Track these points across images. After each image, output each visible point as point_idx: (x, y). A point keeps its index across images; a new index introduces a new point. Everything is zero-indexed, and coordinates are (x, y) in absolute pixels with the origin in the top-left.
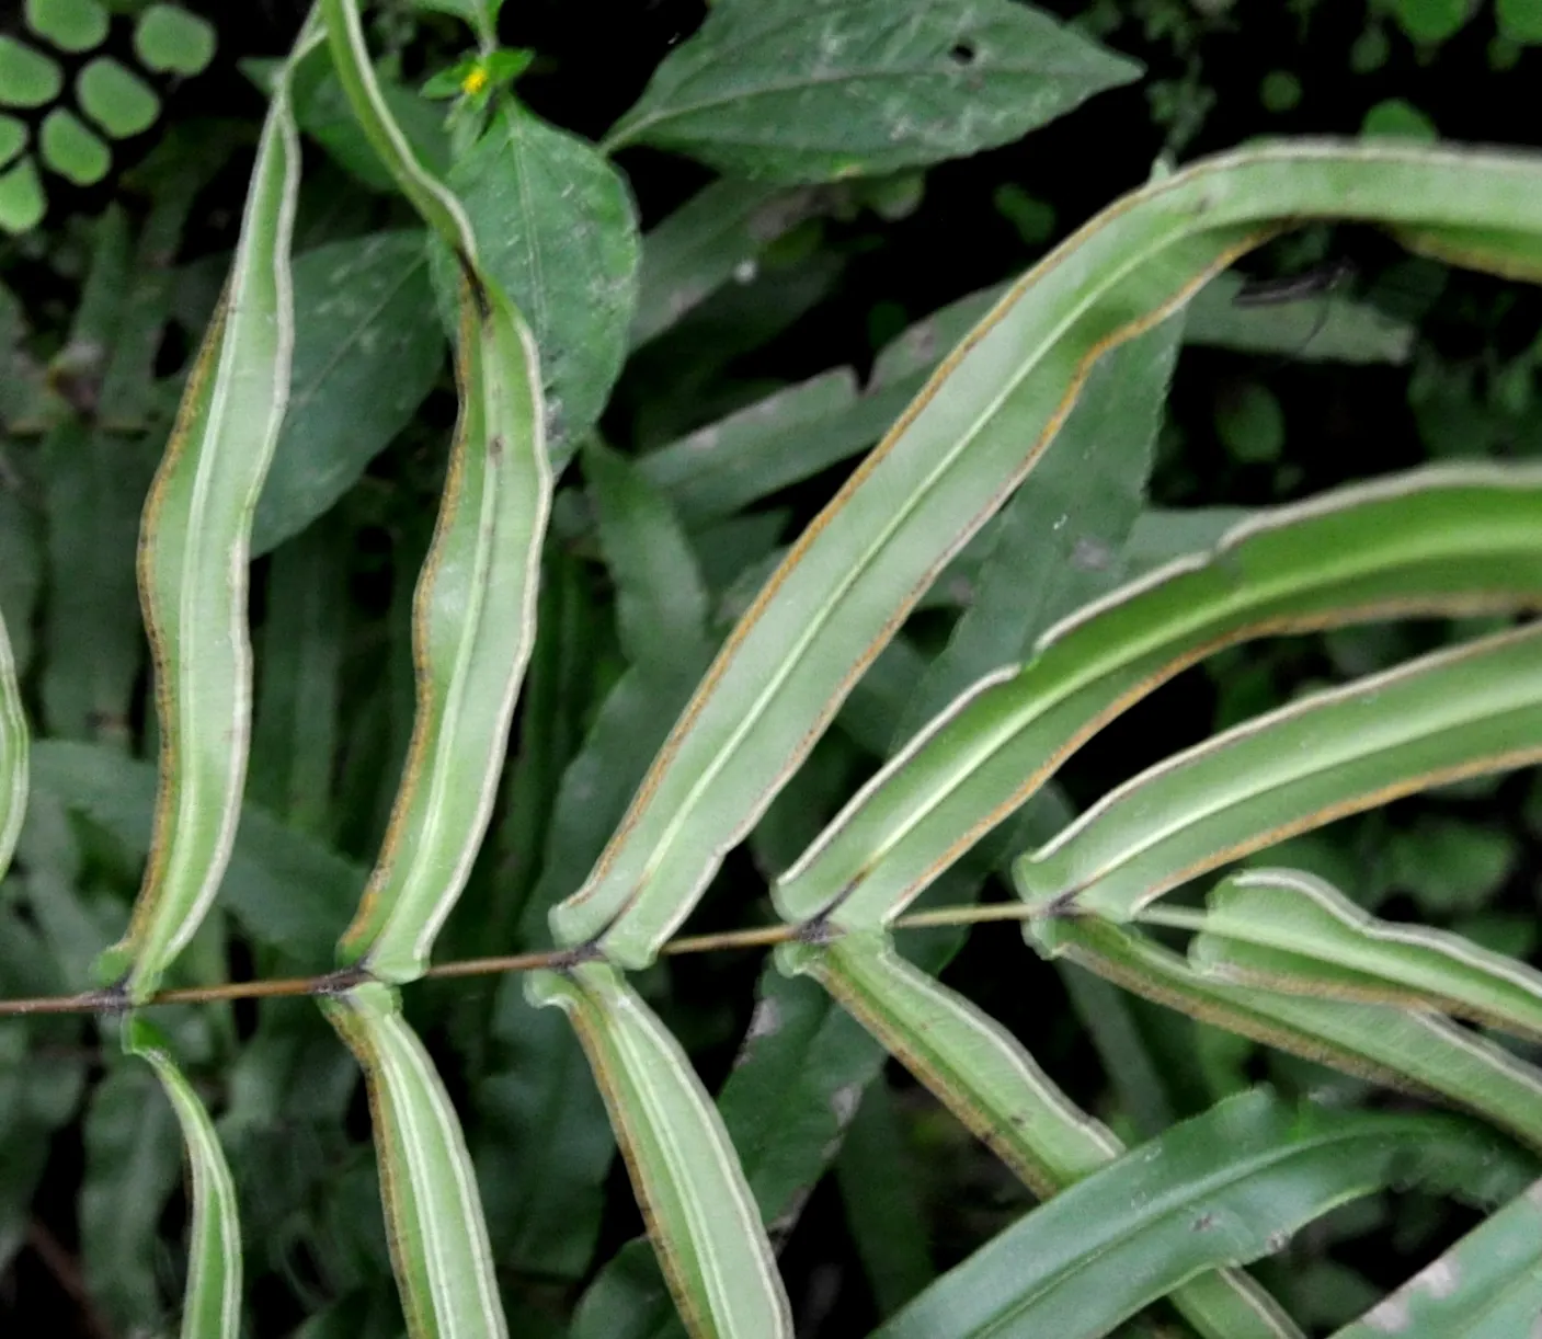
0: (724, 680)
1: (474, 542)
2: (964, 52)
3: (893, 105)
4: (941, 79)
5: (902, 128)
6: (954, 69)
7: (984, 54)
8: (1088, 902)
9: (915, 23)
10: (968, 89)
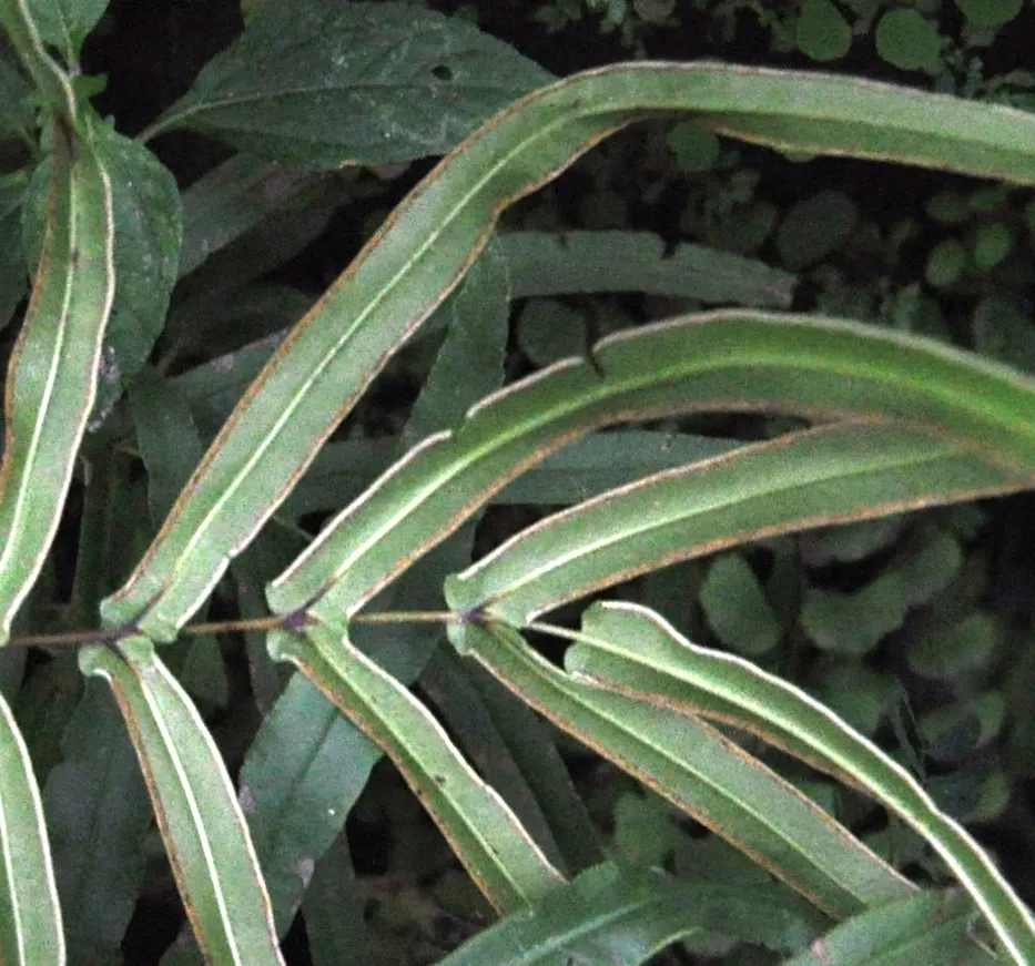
0: (233, 435)
1: (55, 327)
2: (442, 72)
3: (386, 112)
4: (427, 92)
5: (395, 128)
6: (434, 84)
7: (458, 75)
8: (495, 612)
9: (404, 49)
10: (445, 102)
